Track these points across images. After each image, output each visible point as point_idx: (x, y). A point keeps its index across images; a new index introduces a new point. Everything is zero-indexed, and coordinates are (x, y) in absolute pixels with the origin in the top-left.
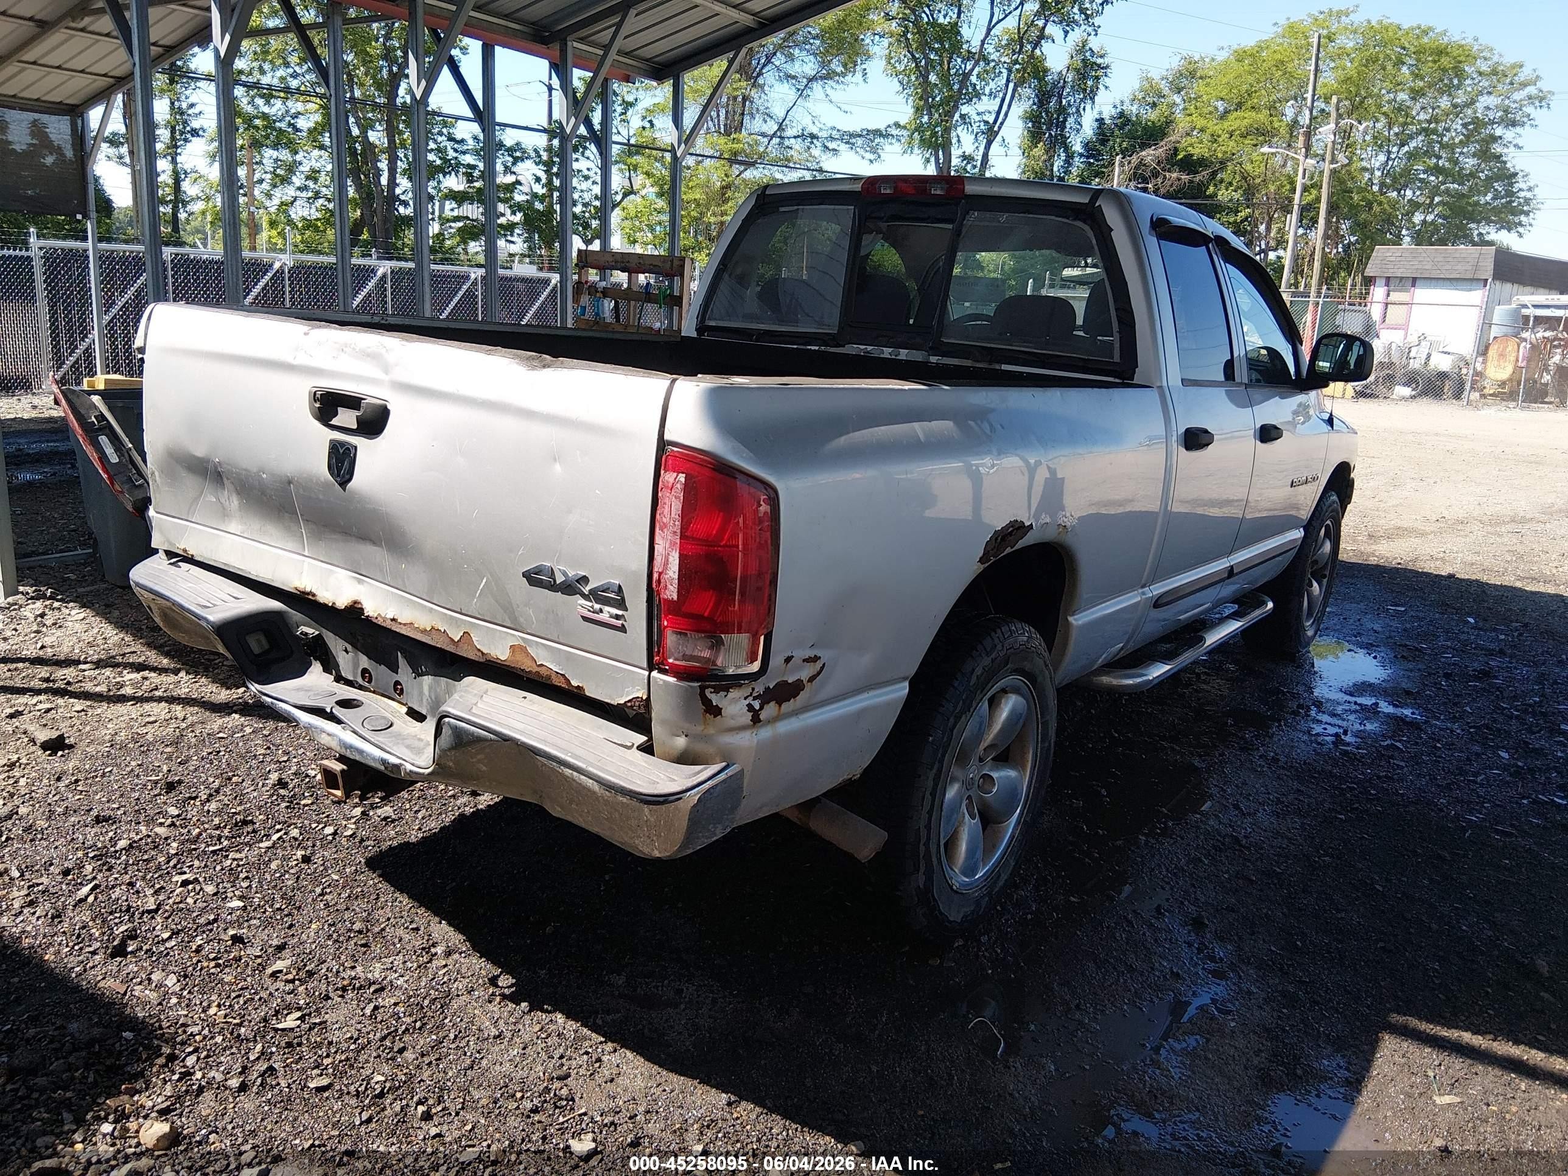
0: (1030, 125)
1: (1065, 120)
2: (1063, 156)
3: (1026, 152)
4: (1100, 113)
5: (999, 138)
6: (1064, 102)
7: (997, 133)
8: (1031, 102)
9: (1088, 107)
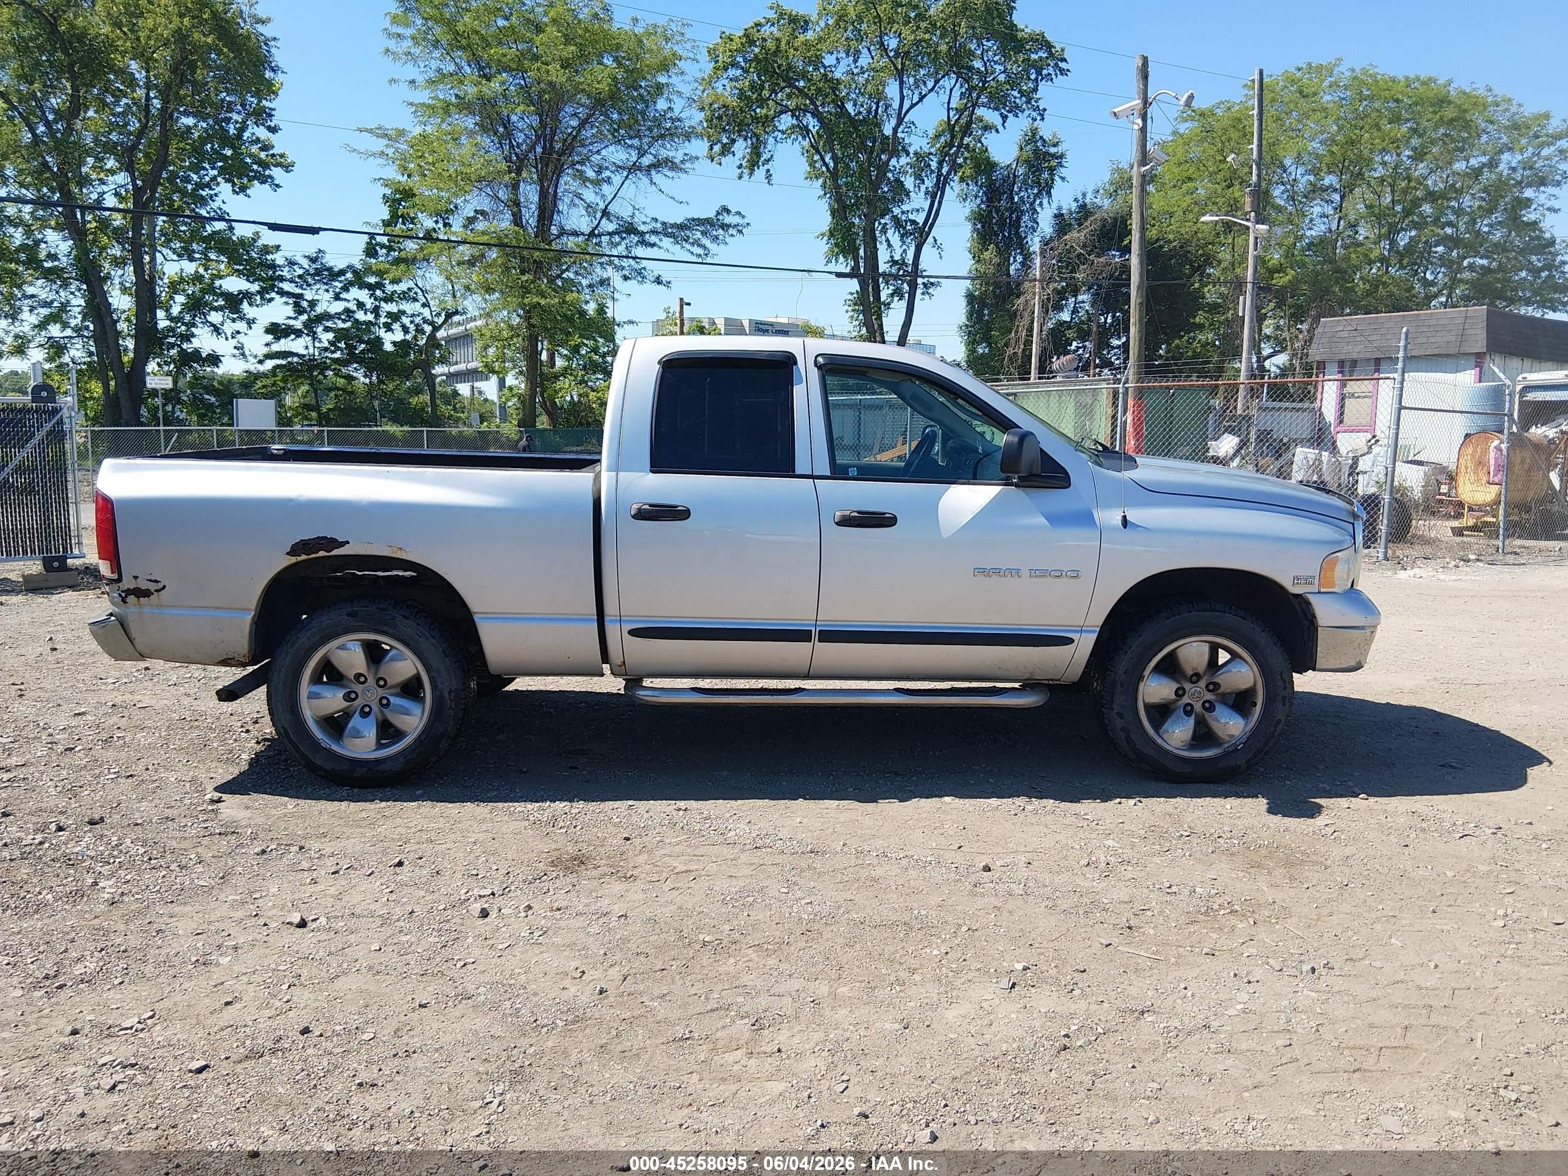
0: (979, 226)
1: (1019, 219)
2: (1019, 258)
3: (977, 258)
4: (1060, 208)
5: (930, 239)
6: (1016, 199)
7: (928, 234)
8: (978, 201)
9: (1045, 201)
